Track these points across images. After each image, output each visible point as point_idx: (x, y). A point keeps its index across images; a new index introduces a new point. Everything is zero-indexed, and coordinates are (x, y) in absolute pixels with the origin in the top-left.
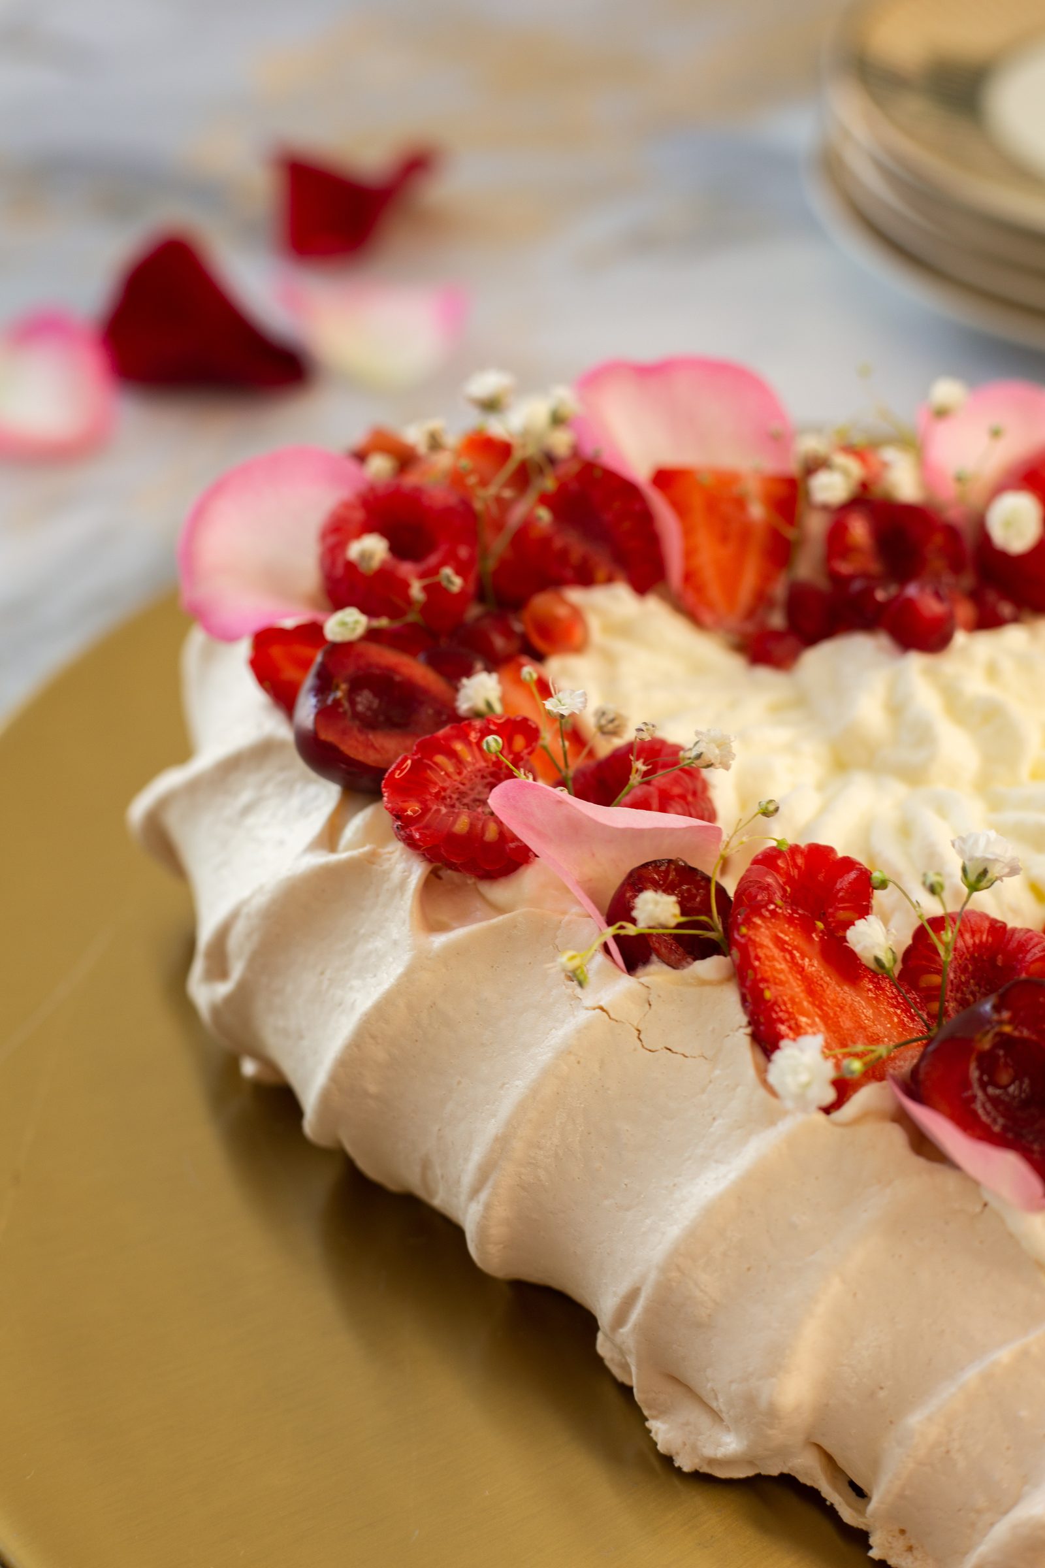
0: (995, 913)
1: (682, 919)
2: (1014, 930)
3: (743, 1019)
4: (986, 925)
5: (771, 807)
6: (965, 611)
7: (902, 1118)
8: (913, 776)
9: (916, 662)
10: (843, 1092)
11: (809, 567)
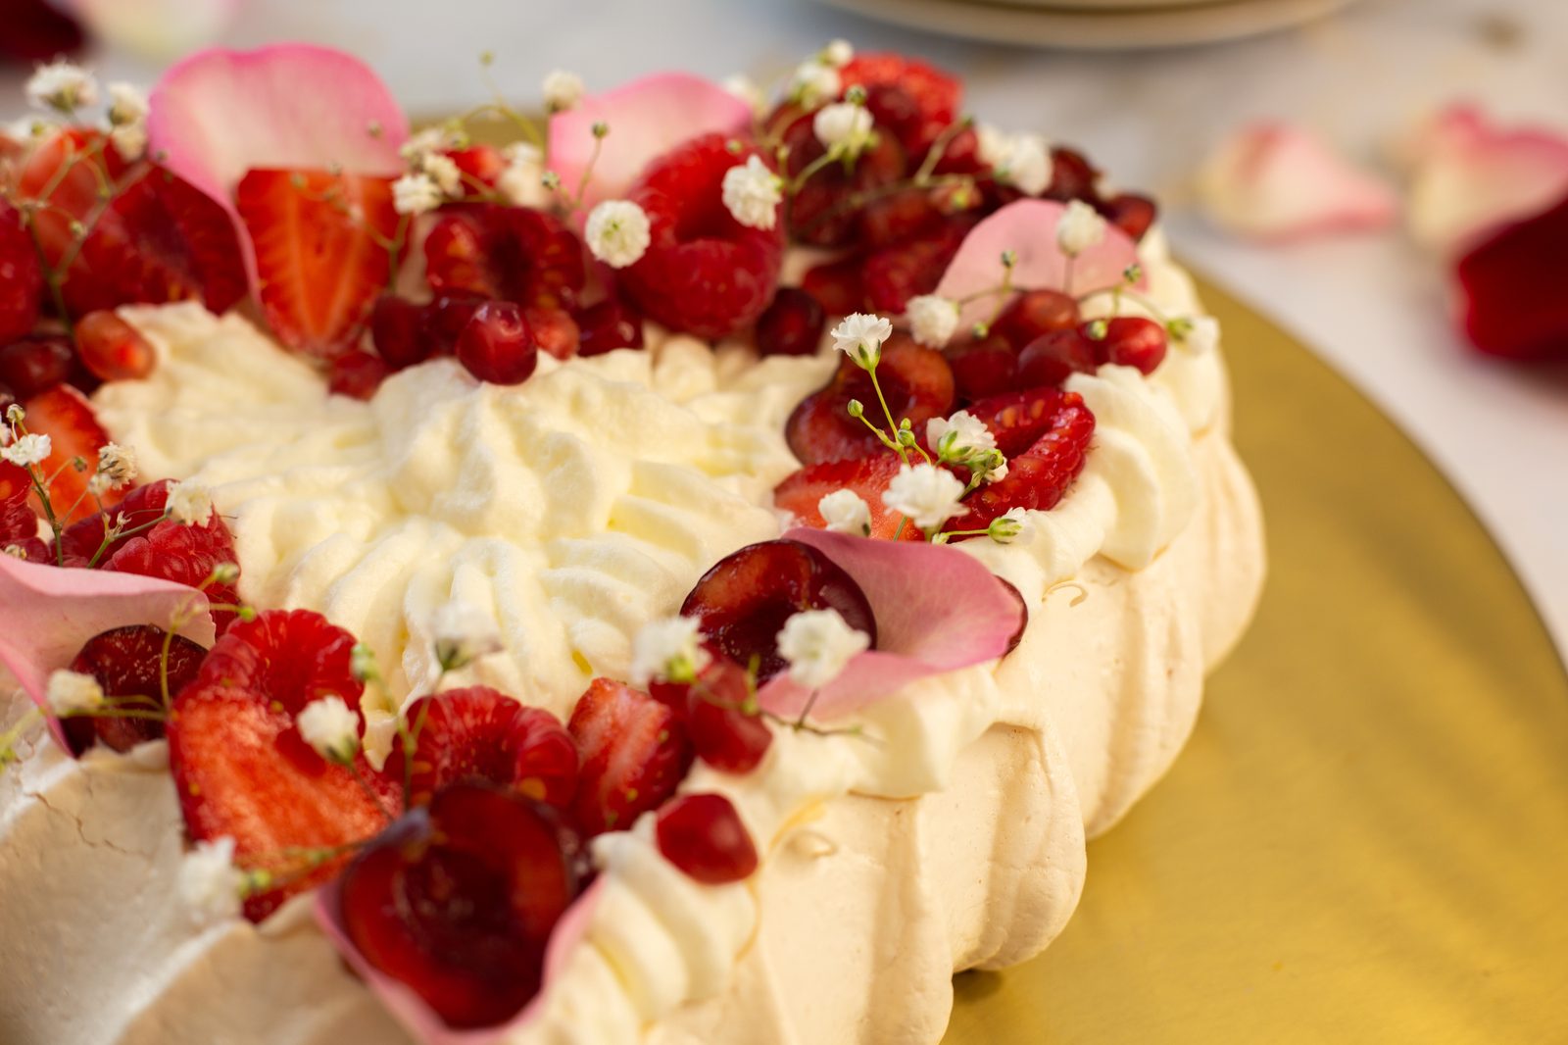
1: (109, 699)
2: (526, 709)
3: (178, 815)
4: (491, 704)
6: (563, 332)
8: (469, 524)
9: (487, 394)
10: (257, 907)
11: (409, 284)
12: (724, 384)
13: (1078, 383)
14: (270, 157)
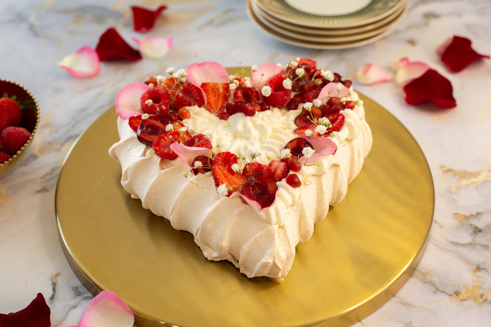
0: (260, 162)
1: (203, 166)
2: (262, 165)
3: (214, 182)
4: (257, 164)
5: (218, 146)
6: (258, 108)
7: (241, 198)
8: (248, 139)
9: (248, 118)
10: (230, 193)
11: (231, 101)
12: (283, 115)
13: (341, 112)
14: (205, 81)
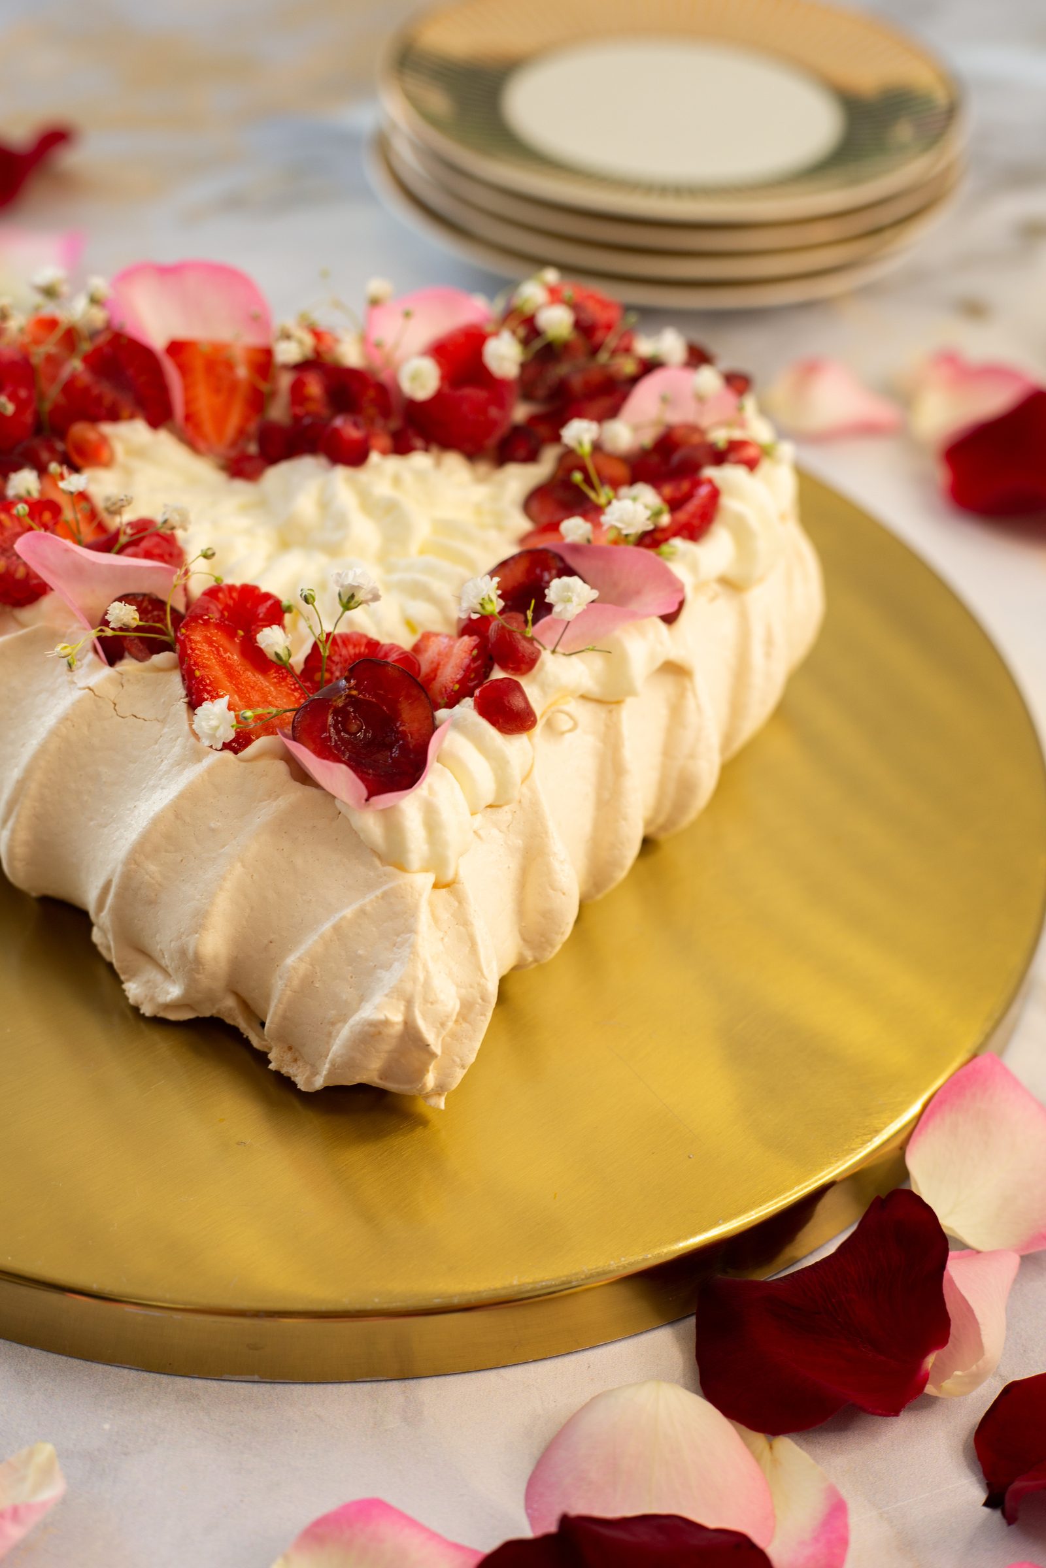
0: (374, 634)
1: (141, 623)
2: (383, 645)
3: (183, 692)
4: (364, 641)
5: (210, 553)
6: (384, 441)
7: (289, 759)
8: (333, 550)
9: (341, 473)
10: (244, 739)
11: (279, 411)
12: (480, 480)
13: (710, 472)
14: (182, 332)
